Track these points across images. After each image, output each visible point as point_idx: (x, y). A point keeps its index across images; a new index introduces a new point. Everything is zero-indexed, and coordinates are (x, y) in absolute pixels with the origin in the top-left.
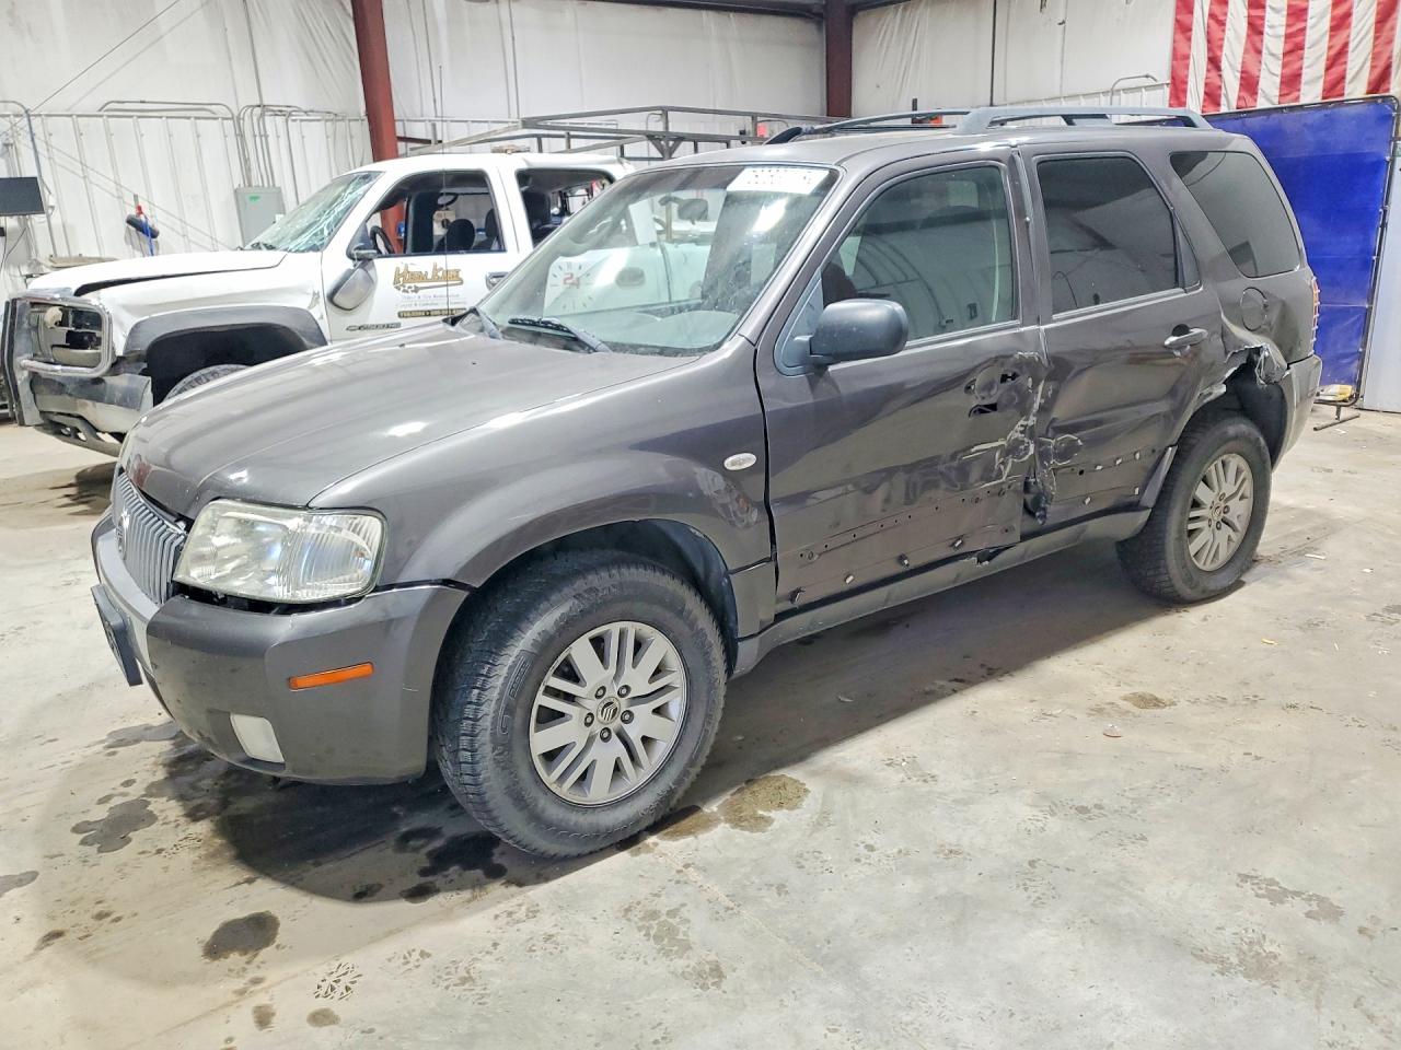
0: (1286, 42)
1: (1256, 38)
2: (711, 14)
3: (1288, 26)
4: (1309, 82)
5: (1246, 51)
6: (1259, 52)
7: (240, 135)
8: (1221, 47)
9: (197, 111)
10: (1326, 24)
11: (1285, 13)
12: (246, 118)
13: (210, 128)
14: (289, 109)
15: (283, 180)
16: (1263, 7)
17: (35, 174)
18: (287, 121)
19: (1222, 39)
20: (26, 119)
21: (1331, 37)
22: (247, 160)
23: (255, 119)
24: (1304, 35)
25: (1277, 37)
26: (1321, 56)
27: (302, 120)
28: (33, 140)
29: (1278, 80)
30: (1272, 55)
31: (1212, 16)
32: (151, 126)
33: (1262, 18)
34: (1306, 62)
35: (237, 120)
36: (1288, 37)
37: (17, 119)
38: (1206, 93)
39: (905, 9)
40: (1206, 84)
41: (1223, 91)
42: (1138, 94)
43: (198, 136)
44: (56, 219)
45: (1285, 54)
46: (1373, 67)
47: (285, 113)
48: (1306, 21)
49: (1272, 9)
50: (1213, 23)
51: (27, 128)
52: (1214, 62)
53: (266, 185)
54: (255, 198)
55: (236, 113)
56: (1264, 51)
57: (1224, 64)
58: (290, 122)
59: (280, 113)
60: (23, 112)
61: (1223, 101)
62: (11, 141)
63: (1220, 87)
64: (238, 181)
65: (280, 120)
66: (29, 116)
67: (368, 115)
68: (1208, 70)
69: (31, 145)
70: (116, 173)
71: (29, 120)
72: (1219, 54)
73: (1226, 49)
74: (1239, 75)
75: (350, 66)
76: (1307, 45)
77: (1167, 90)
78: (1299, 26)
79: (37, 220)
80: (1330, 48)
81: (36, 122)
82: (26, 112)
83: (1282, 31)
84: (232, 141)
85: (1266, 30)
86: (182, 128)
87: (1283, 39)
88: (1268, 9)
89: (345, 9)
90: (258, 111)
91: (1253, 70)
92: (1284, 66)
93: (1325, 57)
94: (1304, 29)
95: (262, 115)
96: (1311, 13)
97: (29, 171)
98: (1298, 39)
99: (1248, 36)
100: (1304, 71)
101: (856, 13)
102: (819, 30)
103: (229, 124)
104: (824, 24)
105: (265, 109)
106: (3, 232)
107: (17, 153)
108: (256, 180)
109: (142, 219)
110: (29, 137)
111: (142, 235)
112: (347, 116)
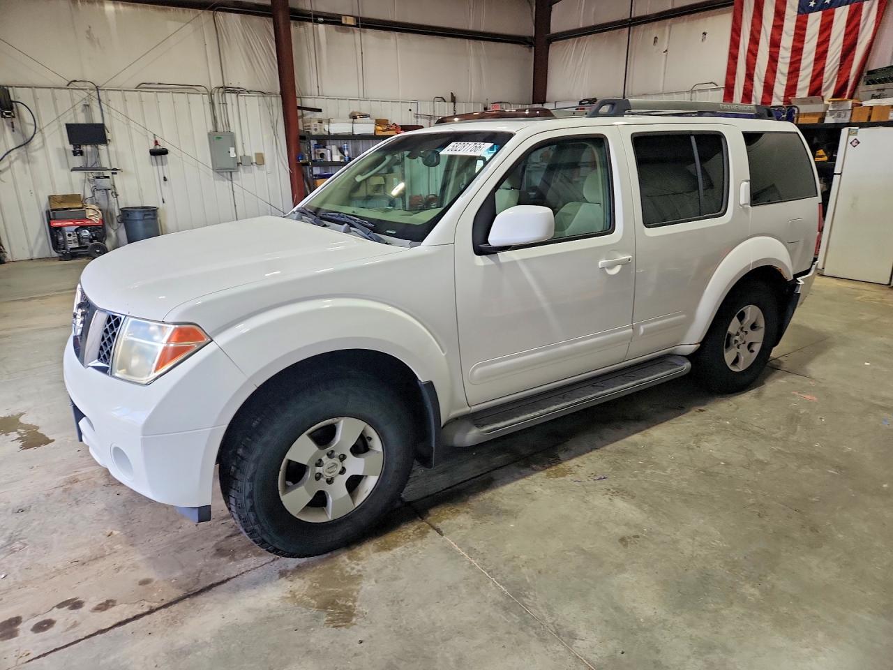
0: (790, 67)
1: (774, 64)
2: (472, 41)
3: (792, 57)
4: (800, 90)
5: (767, 71)
6: (775, 72)
7: (212, 103)
8: (754, 69)
9: (188, 88)
10: (812, 57)
11: (790, 50)
12: (215, 94)
13: (195, 99)
14: (239, 90)
15: (234, 128)
16: (779, 47)
17: (101, 122)
18: (237, 96)
19: (755, 64)
20: (96, 92)
21: (815, 64)
22: (215, 118)
23: (220, 94)
24: (800, 63)
25: (785, 63)
26: (809, 75)
27: (245, 96)
28: (100, 103)
29: (784, 87)
30: (782, 73)
31: (749, 51)
32: (165, 97)
33: (778, 53)
34: (800, 78)
35: (211, 95)
36: (791, 63)
37: (92, 91)
38: (744, 94)
39: (578, 42)
40: (744, 88)
41: (754, 93)
42: (706, 93)
43: (189, 103)
44: (111, 147)
45: (789, 73)
46: (838, 82)
47: (237, 91)
48: (801, 55)
49: (784, 48)
50: (750, 55)
51: (97, 97)
52: (750, 76)
53: (225, 131)
54: (219, 138)
55: (210, 91)
56: (778, 71)
57: (755, 78)
58: (239, 97)
59: (234, 92)
60: (94, 87)
61: (753, 98)
62: (88, 103)
63: (752, 92)
64: (210, 128)
65: (234, 95)
66: (98, 90)
67: (282, 93)
68: (746, 81)
69: (98, 106)
70: (145, 122)
71: (98, 92)
72: (752, 72)
73: (757, 70)
74: (763, 84)
75: (272, 67)
76: (801, 69)
77: (722, 92)
78: (798, 58)
79: (102, 147)
80: (814, 70)
81: (101, 93)
82: (97, 87)
83: (788, 60)
84: (208, 106)
85: (780, 59)
86: (181, 98)
87: (788, 65)
88: (781, 48)
89: (271, 35)
90: (221, 90)
91: (770, 81)
92: (788, 80)
93: (810, 76)
94: (800, 59)
95: (223, 93)
96: (804, 50)
97: (98, 120)
98: (797, 65)
99: (769, 62)
100: (799, 83)
101: (551, 43)
102: (530, 51)
103: (206, 97)
104: (533, 48)
105: (226, 89)
106: (81, 153)
107: (91, 110)
108: (220, 128)
109: (158, 147)
110: (98, 101)
111: (159, 157)
112: (270, 94)
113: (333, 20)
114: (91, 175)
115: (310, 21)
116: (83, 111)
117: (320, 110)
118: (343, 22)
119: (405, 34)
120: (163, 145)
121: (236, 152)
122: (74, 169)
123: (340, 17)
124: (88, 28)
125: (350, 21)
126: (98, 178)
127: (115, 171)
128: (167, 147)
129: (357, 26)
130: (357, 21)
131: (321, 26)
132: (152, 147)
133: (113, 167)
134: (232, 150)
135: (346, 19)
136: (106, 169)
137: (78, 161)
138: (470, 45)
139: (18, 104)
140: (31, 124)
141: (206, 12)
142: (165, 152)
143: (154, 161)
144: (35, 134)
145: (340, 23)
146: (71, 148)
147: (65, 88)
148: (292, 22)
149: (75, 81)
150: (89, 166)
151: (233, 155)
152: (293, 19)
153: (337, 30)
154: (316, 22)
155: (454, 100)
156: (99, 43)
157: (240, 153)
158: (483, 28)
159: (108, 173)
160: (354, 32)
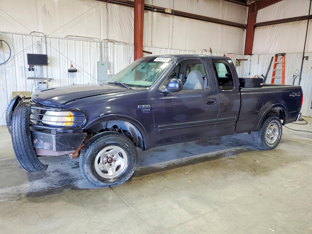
7: (101, 47)
9: (90, 39)
12: (103, 42)
13: (94, 45)
14: (114, 41)
15: (111, 60)
18: (114, 44)
20: (45, 38)
22: (102, 54)
23: (105, 43)
27: (117, 44)
32: (78, 43)
35: (101, 43)
37: (42, 38)
39: (273, 26)
43: (90, 46)
44: (49, 67)
51: (45, 41)
53: (106, 61)
54: (102, 65)
55: (101, 41)
59: (112, 42)
60: (44, 35)
62: (40, 44)
64: (99, 59)
65: (112, 44)
66: (46, 37)
67: (134, 44)
69: (45, 45)
70: (67, 55)
71: (46, 39)
79: (44, 67)
81: (48, 40)
84: (99, 49)
86: (86, 44)
90: (106, 41)
97: (44, 53)
101: (255, 27)
102: (244, 31)
103: (99, 44)
104: (245, 30)
105: (109, 41)
106: (33, 70)
107: (41, 48)
108: (104, 60)
109: (72, 68)
110: (45, 43)
111: (72, 73)
112: (129, 44)
113: (161, 11)
114: (37, 82)
115: (151, 10)
116: (36, 48)
117: (151, 53)
118: (166, 11)
119: (191, 19)
120: (75, 67)
121: (110, 72)
122: (29, 78)
123: (164, 9)
124: (44, 6)
125: (169, 11)
126: (40, 83)
127: (50, 80)
128: (77, 68)
129: (172, 14)
130: (172, 12)
131: (155, 14)
132: (69, 68)
133: (49, 78)
134: (108, 71)
135: (167, 10)
136: (45, 79)
137: (31, 74)
138: (219, 26)
139: (2, 41)
140: (8, 53)
141: (103, 2)
142: (75, 71)
143: (69, 75)
144: (9, 58)
145: (164, 12)
146: (28, 66)
147: (29, 35)
148: (144, 11)
149: (34, 32)
150: (36, 77)
151: (108, 73)
152: (145, 9)
153: (162, 16)
154: (153, 11)
155: (211, 51)
156: (49, 13)
157: (112, 73)
158: (225, 19)
159: (45, 81)
160: (169, 17)
